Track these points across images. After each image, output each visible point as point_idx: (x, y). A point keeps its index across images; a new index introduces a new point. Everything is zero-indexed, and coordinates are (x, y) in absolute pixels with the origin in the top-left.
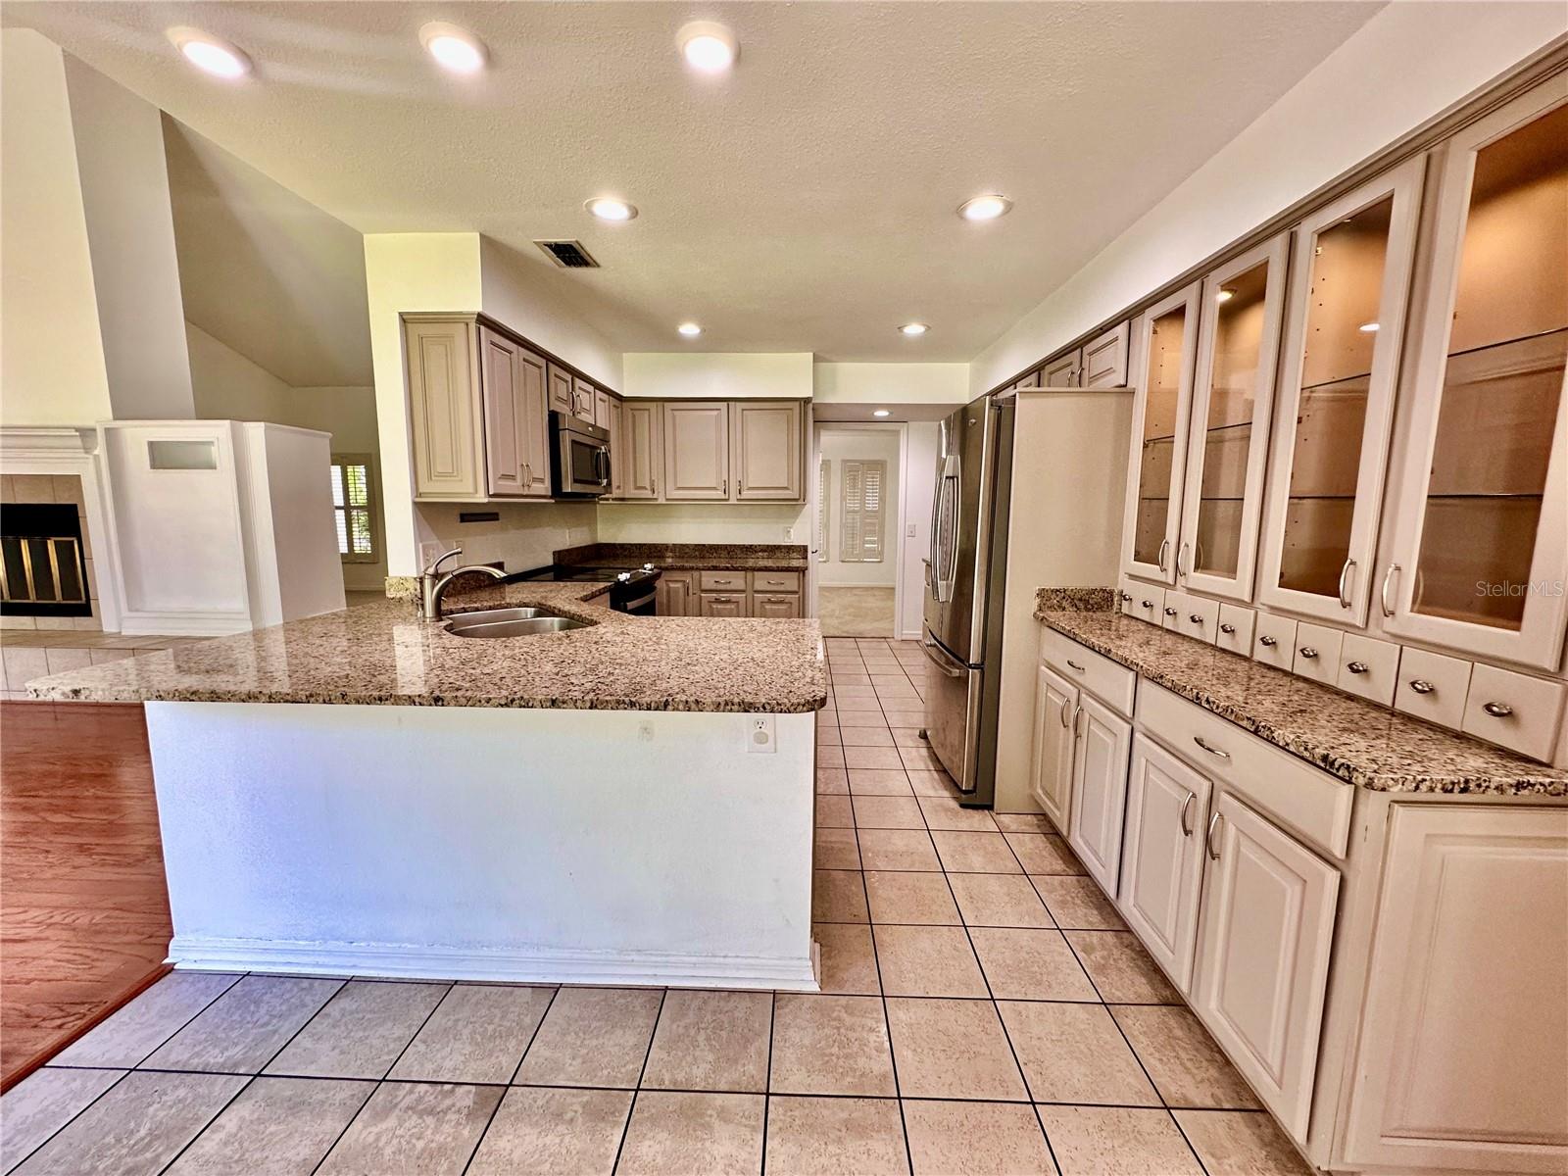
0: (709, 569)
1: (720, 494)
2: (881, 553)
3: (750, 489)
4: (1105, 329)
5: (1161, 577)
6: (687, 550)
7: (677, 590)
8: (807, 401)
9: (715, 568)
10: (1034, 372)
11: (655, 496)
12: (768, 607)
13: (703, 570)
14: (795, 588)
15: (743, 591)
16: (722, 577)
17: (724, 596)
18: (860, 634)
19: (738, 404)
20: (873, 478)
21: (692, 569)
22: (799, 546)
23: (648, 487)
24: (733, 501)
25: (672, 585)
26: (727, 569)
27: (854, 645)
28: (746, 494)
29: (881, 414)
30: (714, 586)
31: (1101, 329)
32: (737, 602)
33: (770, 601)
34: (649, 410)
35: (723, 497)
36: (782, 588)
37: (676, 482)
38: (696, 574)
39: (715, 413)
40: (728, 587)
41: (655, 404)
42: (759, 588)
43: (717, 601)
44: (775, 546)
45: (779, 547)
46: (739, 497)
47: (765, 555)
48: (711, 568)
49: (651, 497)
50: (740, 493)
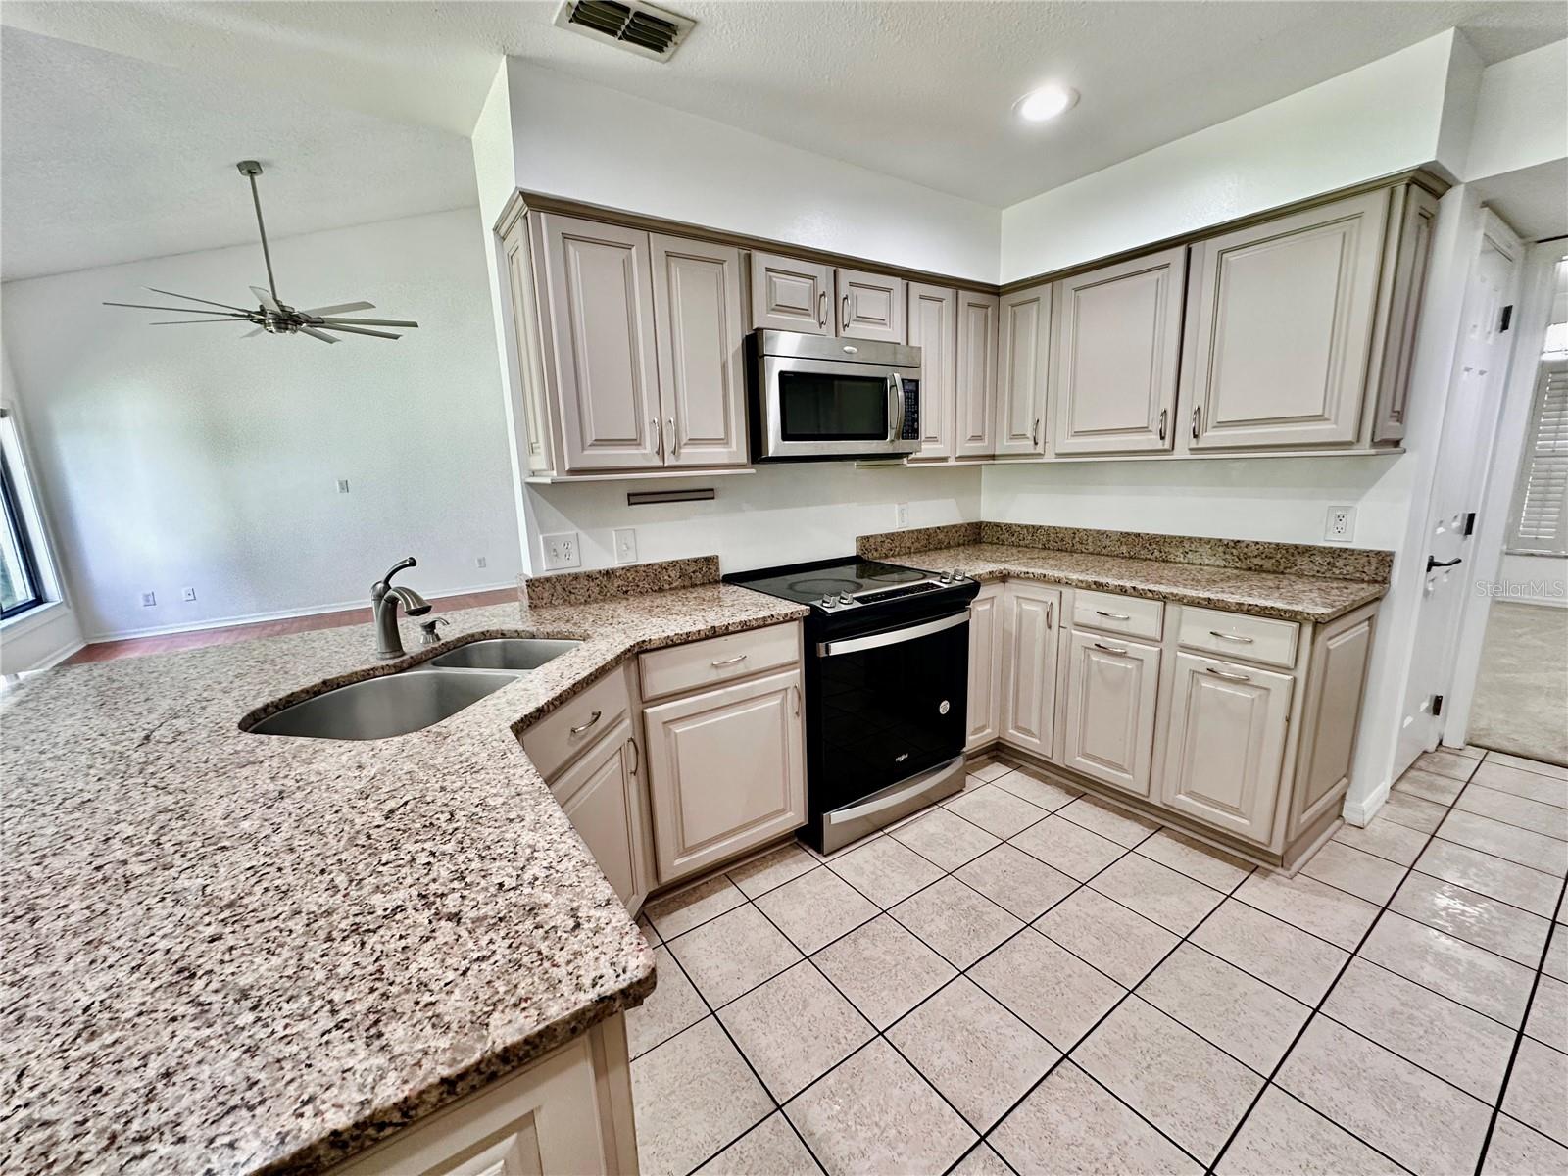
0: (1088, 587)
1: (1152, 441)
3: (1222, 425)
7: (1032, 616)
9: (1102, 587)
11: (1039, 449)
13: (1079, 586)
15: (1154, 641)
16: (1114, 606)
17: (1113, 645)
19: (1210, 242)
21: (1058, 582)
23: (1030, 434)
24: (1180, 452)
25: (1026, 606)
26: (1123, 591)
28: (1209, 437)
30: (1098, 621)
32: (1141, 660)
33: (1212, 673)
34: (1038, 299)
35: (1159, 446)
37: (1072, 423)
38: (1067, 592)
39: (1159, 274)
40: (1123, 627)
42: (1191, 642)
43: (1100, 648)
44: (1296, 547)
45: (1307, 551)
46: (1193, 444)
47: (1268, 564)
48: (1094, 586)
49: (1033, 451)
50: (1195, 436)
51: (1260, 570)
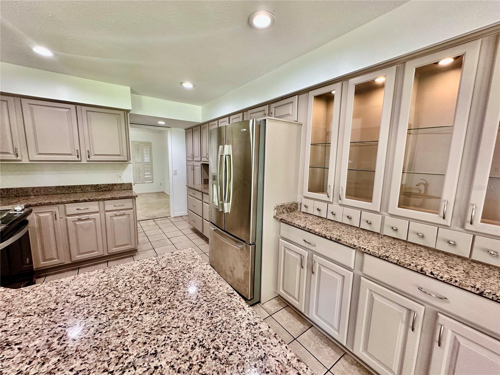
0: (72, 202)
1: (75, 158)
2: (152, 179)
3: (95, 155)
4: (283, 98)
5: (327, 199)
6: (51, 190)
7: (46, 218)
8: (128, 111)
9: (76, 201)
10: (241, 112)
11: (19, 158)
12: (115, 218)
13: (67, 203)
14: (131, 207)
15: (97, 212)
16: (82, 206)
17: (84, 217)
18: (154, 217)
19: (83, 107)
20: (146, 149)
21: (58, 203)
22: (127, 184)
23: (11, 152)
24: (84, 161)
25: (41, 215)
26: (85, 201)
27: (154, 223)
28: (93, 158)
29: (161, 123)
30: (77, 212)
31: (282, 98)
32: (95, 219)
33: (116, 215)
34: (7, 101)
35: (77, 159)
36: (123, 208)
37: (37, 150)
38: (62, 206)
39: (67, 110)
40: (87, 211)
41: (12, 98)
42: (108, 210)
43: (79, 220)
44: (113, 184)
45: (115, 185)
46: (88, 159)
47: (107, 189)
48: (73, 202)
49: (16, 159)
50: (89, 157)
51: (105, 191)
